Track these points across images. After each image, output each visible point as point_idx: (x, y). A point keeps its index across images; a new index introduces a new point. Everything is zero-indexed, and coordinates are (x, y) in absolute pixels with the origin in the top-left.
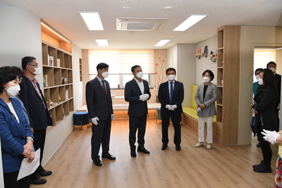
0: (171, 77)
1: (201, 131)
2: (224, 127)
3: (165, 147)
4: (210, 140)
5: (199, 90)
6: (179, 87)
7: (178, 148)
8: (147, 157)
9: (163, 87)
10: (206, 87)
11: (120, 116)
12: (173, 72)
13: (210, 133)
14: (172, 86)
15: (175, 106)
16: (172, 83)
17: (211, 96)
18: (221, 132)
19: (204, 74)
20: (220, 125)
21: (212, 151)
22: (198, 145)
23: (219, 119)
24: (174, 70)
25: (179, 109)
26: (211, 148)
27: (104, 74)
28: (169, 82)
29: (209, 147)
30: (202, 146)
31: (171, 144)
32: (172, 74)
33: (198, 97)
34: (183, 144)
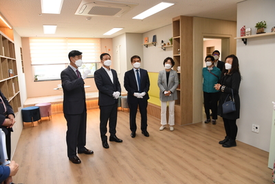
0: (137, 65)
1: (163, 115)
2: (182, 109)
4: (172, 122)
5: (161, 76)
6: (144, 75)
12: (138, 59)
13: (172, 116)
14: (138, 73)
15: (143, 94)
16: (137, 71)
18: (179, 114)
20: (179, 107)
22: (161, 128)
24: (139, 57)
26: (174, 129)
27: (77, 62)
28: (135, 70)
29: (172, 129)
32: (138, 61)
33: (161, 83)
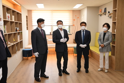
0: (83, 28)
1: (101, 61)
2: (116, 58)
3: (79, 71)
4: (107, 67)
5: (100, 36)
6: (88, 34)
7: (87, 71)
8: (68, 76)
9: (78, 34)
10: (105, 34)
11: (51, 51)
12: (85, 24)
13: (107, 62)
14: (83, 33)
15: (85, 45)
16: (83, 31)
17: (108, 40)
18: (114, 62)
19: (104, 26)
20: (114, 57)
21: (108, 73)
22: (99, 69)
23: (113, 54)
24: (85, 23)
25: (88, 47)
26: (108, 72)
27: (42, 25)
28: (82, 30)
29: (106, 71)
30: (102, 70)
31: (83, 68)
32: (84, 26)
33: (100, 40)
34: (90, 69)
